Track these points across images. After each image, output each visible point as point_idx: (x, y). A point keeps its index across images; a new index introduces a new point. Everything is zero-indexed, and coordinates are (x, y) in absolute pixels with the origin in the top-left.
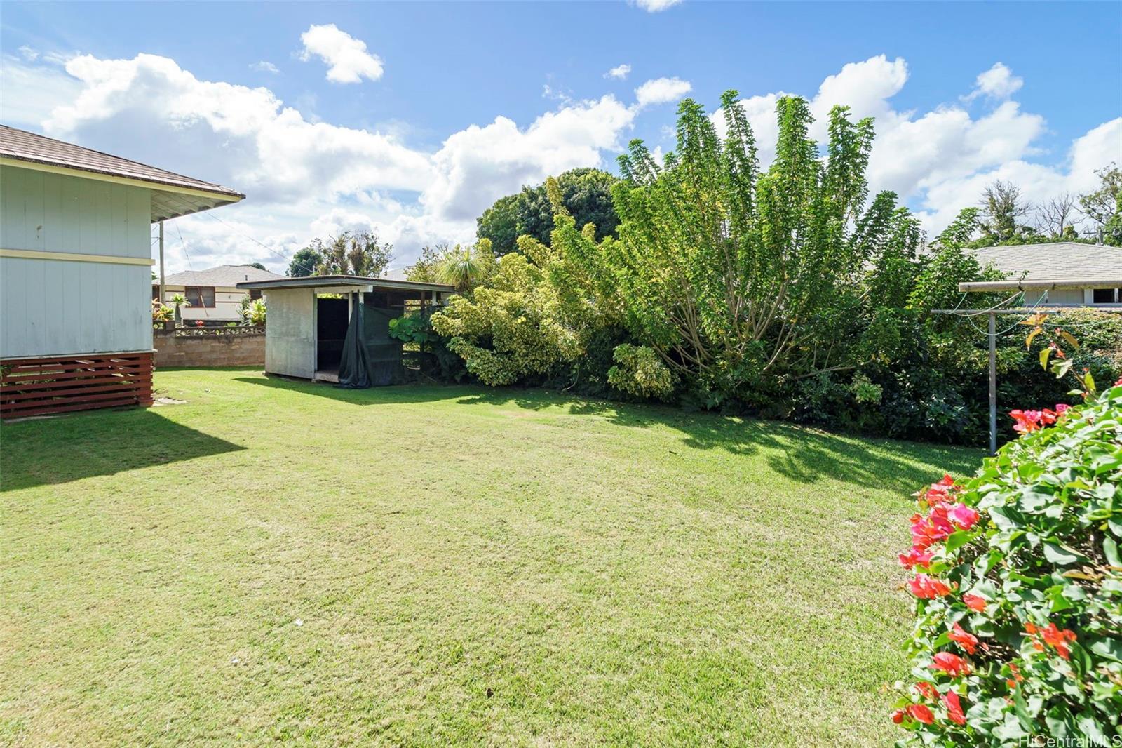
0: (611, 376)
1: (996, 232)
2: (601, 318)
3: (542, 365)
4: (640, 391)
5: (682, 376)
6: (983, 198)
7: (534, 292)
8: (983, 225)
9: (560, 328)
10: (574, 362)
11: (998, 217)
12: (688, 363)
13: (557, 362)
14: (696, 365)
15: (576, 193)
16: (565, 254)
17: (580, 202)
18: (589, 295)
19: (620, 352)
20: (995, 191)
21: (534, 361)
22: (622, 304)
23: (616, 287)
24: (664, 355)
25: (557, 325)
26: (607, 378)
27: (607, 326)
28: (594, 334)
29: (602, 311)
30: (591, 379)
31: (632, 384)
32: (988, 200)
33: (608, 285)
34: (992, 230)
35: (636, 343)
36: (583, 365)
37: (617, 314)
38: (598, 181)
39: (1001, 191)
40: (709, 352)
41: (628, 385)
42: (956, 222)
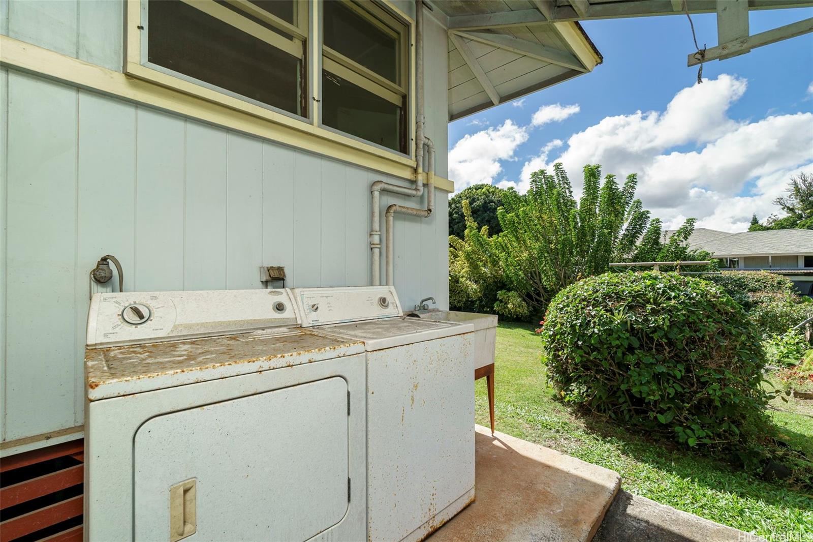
0: (496, 306)
1: (800, 212)
2: (491, 277)
3: (459, 302)
4: (511, 314)
5: (534, 307)
6: (789, 187)
7: (455, 264)
8: (788, 208)
9: (470, 283)
10: (476, 301)
11: (802, 201)
12: (537, 301)
13: (467, 301)
14: (542, 302)
15: (475, 202)
16: (472, 244)
17: (478, 208)
18: (485, 265)
19: (500, 294)
20: (799, 181)
21: (454, 300)
22: (502, 270)
23: (499, 261)
24: (524, 296)
25: (468, 281)
26: (494, 307)
27: (494, 282)
28: (487, 286)
29: (491, 274)
30: (485, 310)
31: (507, 310)
32: (793, 188)
33: (495, 260)
34: (797, 211)
35: (509, 290)
36: (481, 301)
37: (499, 275)
38: (489, 193)
39: (805, 181)
40: (549, 295)
41: (505, 311)
42: (684, 226)
